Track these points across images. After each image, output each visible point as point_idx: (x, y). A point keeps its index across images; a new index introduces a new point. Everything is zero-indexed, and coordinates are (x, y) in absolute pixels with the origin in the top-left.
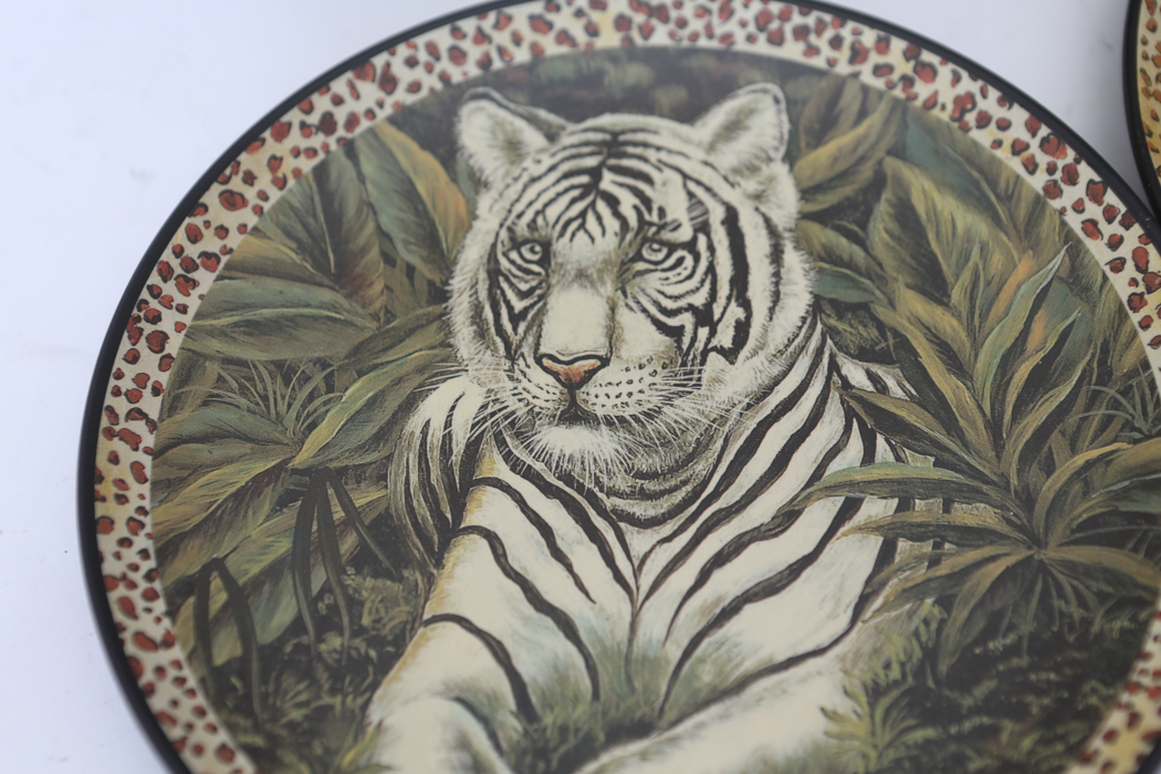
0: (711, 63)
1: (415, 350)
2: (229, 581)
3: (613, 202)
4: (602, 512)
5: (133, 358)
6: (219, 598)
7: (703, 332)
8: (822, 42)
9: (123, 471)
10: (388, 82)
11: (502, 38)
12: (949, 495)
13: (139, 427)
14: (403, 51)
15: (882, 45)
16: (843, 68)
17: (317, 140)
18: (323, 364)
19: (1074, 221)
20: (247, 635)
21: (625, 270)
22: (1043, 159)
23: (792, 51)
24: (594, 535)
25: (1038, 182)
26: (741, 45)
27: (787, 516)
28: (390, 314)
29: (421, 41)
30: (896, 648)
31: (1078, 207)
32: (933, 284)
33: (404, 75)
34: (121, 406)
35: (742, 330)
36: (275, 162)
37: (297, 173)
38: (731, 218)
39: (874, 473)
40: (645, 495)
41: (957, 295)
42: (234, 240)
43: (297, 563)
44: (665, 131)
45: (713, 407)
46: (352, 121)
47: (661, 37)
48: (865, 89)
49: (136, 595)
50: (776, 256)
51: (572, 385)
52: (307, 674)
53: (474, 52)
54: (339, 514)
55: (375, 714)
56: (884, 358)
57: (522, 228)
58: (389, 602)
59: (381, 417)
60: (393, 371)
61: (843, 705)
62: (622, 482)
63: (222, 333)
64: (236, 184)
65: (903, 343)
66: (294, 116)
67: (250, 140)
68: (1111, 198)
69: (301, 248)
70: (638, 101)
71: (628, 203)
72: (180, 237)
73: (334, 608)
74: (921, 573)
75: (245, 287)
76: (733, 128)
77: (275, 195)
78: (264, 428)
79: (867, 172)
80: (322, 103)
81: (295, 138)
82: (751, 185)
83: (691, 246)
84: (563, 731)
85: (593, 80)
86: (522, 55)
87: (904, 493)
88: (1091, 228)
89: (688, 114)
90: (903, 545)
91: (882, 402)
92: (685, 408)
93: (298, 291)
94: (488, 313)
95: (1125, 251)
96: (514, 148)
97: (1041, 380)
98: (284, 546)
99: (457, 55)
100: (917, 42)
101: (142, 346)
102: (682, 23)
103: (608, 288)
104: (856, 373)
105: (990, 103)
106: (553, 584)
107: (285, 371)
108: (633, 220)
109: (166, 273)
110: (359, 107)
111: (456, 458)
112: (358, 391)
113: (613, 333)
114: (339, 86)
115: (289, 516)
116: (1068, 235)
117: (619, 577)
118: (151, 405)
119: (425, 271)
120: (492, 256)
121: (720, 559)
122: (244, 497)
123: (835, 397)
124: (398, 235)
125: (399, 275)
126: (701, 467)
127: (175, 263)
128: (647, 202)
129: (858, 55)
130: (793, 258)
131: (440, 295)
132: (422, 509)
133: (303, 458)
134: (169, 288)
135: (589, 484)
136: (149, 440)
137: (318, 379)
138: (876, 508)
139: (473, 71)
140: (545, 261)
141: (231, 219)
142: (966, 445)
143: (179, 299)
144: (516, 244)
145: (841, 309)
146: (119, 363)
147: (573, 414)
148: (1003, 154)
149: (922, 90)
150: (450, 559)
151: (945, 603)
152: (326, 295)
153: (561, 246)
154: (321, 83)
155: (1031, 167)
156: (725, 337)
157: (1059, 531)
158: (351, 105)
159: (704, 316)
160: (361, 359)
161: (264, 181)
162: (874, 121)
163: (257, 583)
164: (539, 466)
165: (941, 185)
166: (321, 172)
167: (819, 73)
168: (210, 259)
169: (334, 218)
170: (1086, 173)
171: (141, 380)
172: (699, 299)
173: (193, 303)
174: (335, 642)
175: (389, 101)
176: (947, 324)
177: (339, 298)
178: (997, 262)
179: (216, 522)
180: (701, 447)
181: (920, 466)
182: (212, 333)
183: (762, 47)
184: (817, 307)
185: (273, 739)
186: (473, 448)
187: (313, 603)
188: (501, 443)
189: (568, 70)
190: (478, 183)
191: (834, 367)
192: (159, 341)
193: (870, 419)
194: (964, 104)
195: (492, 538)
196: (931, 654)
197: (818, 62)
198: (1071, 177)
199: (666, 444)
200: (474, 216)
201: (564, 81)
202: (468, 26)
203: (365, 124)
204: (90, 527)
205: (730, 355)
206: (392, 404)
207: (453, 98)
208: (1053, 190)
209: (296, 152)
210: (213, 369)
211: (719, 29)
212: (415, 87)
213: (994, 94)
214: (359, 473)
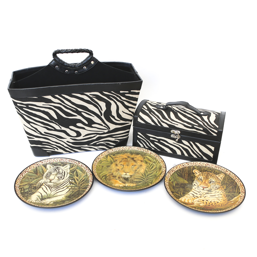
0: (65, 163)
1: (40, 178)
2: (24, 188)
3: (57, 171)
4: (51, 187)
5: (21, 176)
6: (23, 189)
7: (61, 178)
8: (73, 162)
9: (18, 181)
10: (42, 162)
11: (51, 161)
12: (75, 187)
13: (20, 179)
14: (44, 161)
15: (77, 162)
16: (74, 163)
17: (37, 165)
18: (34, 178)
19: (87, 172)
20: (24, 191)
21: (56, 175)
22: (86, 168)
23: (71, 162)
24: (50, 188)
25: (85, 170)
26: (67, 162)
27: (64, 188)
28: (39, 176)
29: (45, 160)
30: (68, 195)
31: (87, 171)
32: (77, 176)
33: (43, 162)
34: (19, 178)
35: (63, 178)
36: (33, 166)
37: (35, 167)
38: (65, 172)
39: (70, 186)
40: (54, 186)
41: (79, 177)
42: (29, 171)
43: (29, 188)
44: (61, 167)
45: (60, 182)
46: (39, 165)
47: (62, 161)
48: (75, 165)
49: (17, 188)
50: (67, 174)
51: (51, 181)
52: (28, 194)
53: (49, 161)
54: (32, 186)
55: (31, 196)
56: (73, 180)
57: (50, 172)
58: (34, 191)
59: (37, 181)
60: (38, 179)
61: (64, 197)
62: (52, 186)
63: (27, 176)
64: (30, 167)
65: (74, 179)
66: (35, 164)
67: (32, 165)
68: (89, 170)
69: (34, 172)
70: (60, 165)
71: (58, 171)
72: (26, 170)
73: (30, 191)
74: (72, 191)
75: (29, 173)
76: (66, 167)
77: (33, 168)
78: (29, 181)
79: (75, 170)
80: (37, 163)
81: (35, 165)
82: (67, 170)
83: (61, 173)
84: (44, 198)
85: (57, 164)
86: (52, 162)
87: (72, 187)
88: (88, 172)
89: (63, 166)
90: (71, 189)
91: (72, 182)
92: (58, 182)
93: (33, 174)
94: (46, 176)
95: (89, 173)
96: (50, 167)
97: (83, 181)
98: (28, 187)
99: (48, 161)
100: (79, 162)
101: (21, 175)
102: (64, 160)
103: (55, 175)
104: (71, 181)
105: (83, 165)
106: (46, 191)
107: (31, 178)
108: (58, 172)
109: (24, 171)
110: (40, 164)
111: (41, 184)
112: (36, 180)
113: (54, 178)
114: (39, 162)
115: (29, 186)
116: (87, 173)
117: (51, 191)
118: (21, 179)
119: (42, 174)
120: (47, 173)
121: (58, 190)
122: (26, 185)
123: (69, 182)
124: (41, 172)
125: (40, 174)
126: (58, 185)
127: (25, 171)
128: (59, 171)
129: (75, 162)
130: (68, 174)
131: (43, 175)
132: (38, 186)
133: (30, 183)
134: (24, 172)
135: (50, 186)
136: (20, 180)
137: (33, 179)
138: (70, 188)
139: (49, 162)
140: (51, 174)
141: (29, 169)
142: (77, 184)
143: (25, 173)
144: (49, 173)
145: (71, 177)
146: (19, 176)
147: (50, 182)
148: (84, 168)
149: (79, 165)
150: (39, 189)
151: (72, 192)
152: (35, 175)
153: (52, 173)
154: (38, 162)
155: (85, 169)
156: (62, 178)
157: (81, 188)
158: (39, 164)
159: (61, 177)
160: (36, 178)
161: (32, 167)
162: (76, 166)
163: (26, 189)
164: (47, 185)
165: (79, 170)
166: (36, 167)
167: (73, 164)
168: (27, 171)
169: (37, 170)
170: (88, 169)
171: (21, 177)
172: (61, 176)
173: (26, 174)
174: (30, 192)
175: (42, 164)
176: (78, 178)
177: (36, 175)
178: (82, 174)
179: (24, 185)
180: (59, 184)
181: (73, 185)
182: (26, 175)
183: (69, 162)
184: (69, 177)
185: (24, 196)
186: (43, 184)
187: (29, 190)
188: (45, 183)
189: (55, 163)
190: (47, 169)
191: (69, 180)
192: (23, 175)
193: (71, 183)
194: (81, 165)
195: (42, 188)
196: (70, 195)
197: (72, 163)
198: (87, 169)
199: (56, 184)
200: (47, 171)
201: (55, 164)
202: (49, 159)
203: (40, 165)
204: (15, 183)
205: (62, 179)
206: (38, 181)
207: (47, 164)
208: (86, 170)
209: (35, 166)
210: (26, 178)
211: (66, 161)
212: (44, 163)
213: (83, 164)
214: (34, 184)
